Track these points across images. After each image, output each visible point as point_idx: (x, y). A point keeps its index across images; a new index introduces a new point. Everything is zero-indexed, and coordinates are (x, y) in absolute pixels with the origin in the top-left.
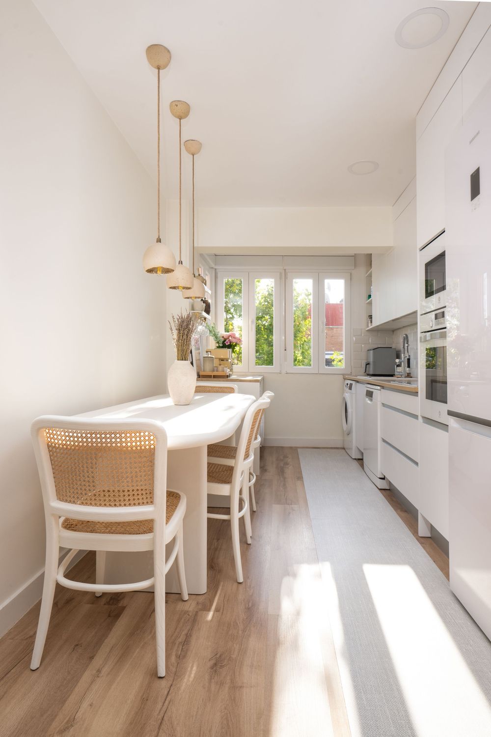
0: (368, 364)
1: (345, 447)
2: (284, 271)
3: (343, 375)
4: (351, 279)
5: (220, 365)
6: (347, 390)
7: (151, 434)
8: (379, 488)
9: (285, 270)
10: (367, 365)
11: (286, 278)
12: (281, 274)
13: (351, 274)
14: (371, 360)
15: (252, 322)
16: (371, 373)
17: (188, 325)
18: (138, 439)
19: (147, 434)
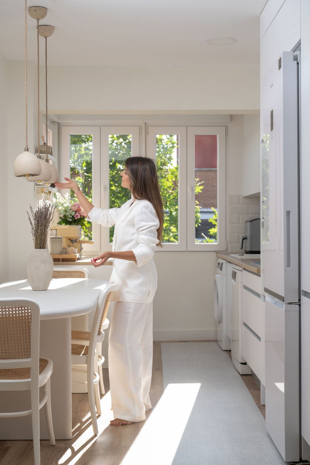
0: (245, 238)
1: (218, 340)
2: (144, 124)
3: (217, 252)
4: (226, 135)
5: (69, 246)
6: (218, 270)
7: (29, 308)
8: (241, 374)
9: (146, 123)
10: (243, 239)
11: (146, 134)
12: (140, 128)
13: (227, 128)
14: (248, 234)
15: (105, 188)
16: (248, 250)
17: (46, 216)
18: (20, 312)
19: (26, 308)
